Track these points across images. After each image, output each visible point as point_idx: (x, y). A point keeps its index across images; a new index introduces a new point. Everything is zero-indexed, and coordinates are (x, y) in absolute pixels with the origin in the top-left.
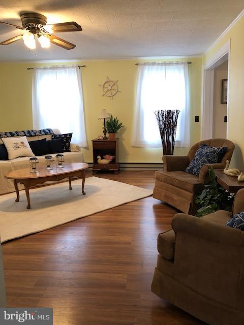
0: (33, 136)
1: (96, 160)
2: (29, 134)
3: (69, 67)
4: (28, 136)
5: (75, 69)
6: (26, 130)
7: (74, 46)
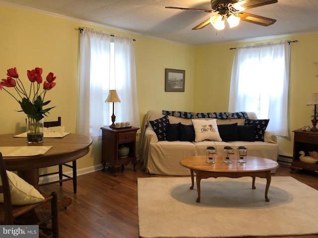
0: (225, 119)
1: (297, 156)
2: (220, 116)
3: (276, 44)
4: (220, 119)
5: (284, 46)
6: (218, 112)
7: (273, 21)
